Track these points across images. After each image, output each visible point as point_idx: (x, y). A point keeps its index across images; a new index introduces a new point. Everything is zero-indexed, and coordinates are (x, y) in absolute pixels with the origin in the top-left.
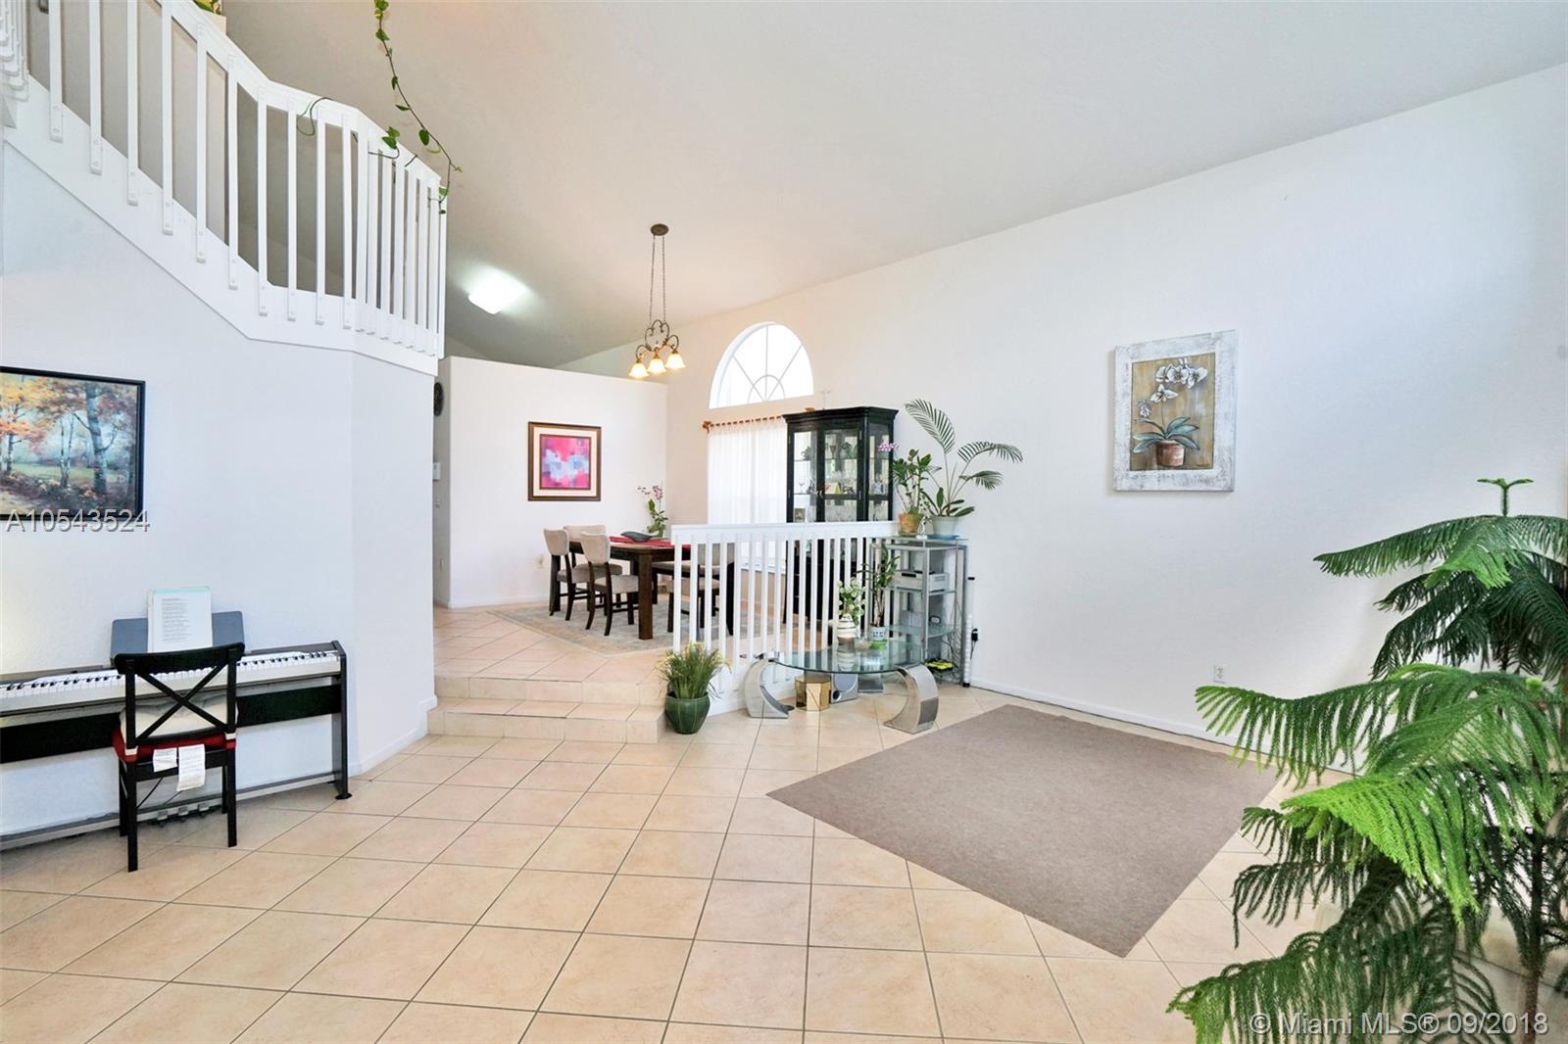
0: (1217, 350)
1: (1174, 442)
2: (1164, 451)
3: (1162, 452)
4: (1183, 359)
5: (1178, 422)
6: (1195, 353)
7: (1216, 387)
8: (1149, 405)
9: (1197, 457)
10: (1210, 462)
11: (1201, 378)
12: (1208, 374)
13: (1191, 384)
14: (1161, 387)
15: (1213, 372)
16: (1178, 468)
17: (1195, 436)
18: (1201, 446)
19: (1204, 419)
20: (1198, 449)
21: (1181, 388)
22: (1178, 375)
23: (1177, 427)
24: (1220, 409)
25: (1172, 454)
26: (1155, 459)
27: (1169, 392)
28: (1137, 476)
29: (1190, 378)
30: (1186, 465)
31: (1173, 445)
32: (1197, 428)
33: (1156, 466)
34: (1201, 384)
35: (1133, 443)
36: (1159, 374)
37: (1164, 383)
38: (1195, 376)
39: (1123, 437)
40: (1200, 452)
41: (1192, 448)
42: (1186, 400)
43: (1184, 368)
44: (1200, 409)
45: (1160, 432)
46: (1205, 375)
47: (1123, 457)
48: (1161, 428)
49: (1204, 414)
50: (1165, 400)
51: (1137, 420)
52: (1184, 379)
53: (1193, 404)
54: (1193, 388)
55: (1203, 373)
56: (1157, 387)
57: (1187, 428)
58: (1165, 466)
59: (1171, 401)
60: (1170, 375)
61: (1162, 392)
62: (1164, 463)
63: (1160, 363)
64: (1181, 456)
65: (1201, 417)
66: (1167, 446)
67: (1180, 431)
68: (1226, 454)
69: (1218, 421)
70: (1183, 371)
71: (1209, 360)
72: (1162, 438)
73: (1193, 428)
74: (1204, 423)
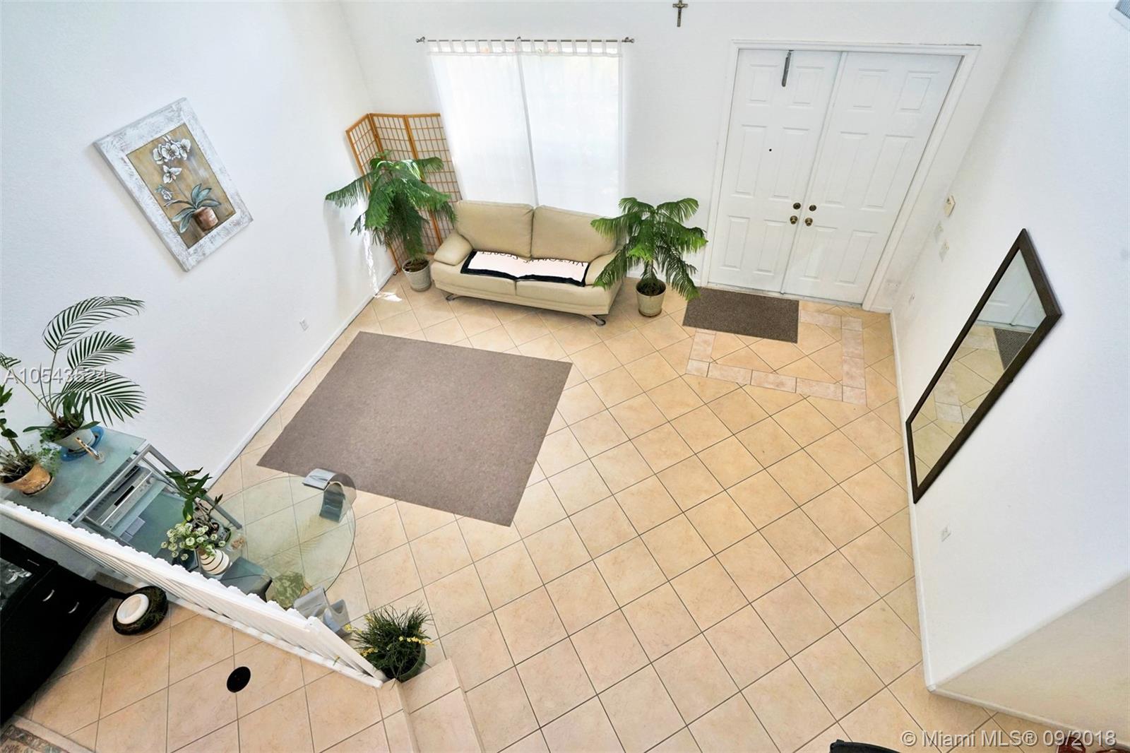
0: (185, 120)
1: (202, 208)
2: (201, 219)
3: (200, 220)
4: (165, 135)
5: (195, 191)
6: (172, 127)
7: (203, 152)
8: (167, 187)
9: (224, 208)
10: (232, 209)
11: (189, 148)
12: (191, 143)
13: (185, 156)
14: (165, 168)
15: (193, 140)
16: (217, 225)
17: (213, 196)
18: (221, 201)
19: (210, 180)
20: (220, 204)
21: (180, 162)
22: (172, 153)
23: (198, 195)
24: (215, 168)
25: (208, 219)
26: (199, 229)
27: (173, 170)
28: (196, 250)
29: (181, 152)
30: (221, 220)
31: (203, 210)
32: (210, 189)
33: (203, 234)
34: (191, 153)
35: (176, 226)
36: (156, 157)
37: (165, 163)
38: (184, 147)
39: (165, 226)
40: (222, 205)
41: (216, 206)
42: (190, 171)
43: (172, 144)
44: (203, 173)
45: (190, 206)
46: (190, 145)
47: (176, 243)
48: (188, 203)
49: (208, 176)
50: (175, 178)
51: (166, 206)
52: (177, 154)
53: (197, 173)
54: (188, 158)
55: (187, 143)
56: (162, 169)
57: (204, 193)
58: (209, 229)
59: (180, 177)
60: (164, 154)
61: (169, 172)
62: (207, 228)
63: (150, 146)
64: (214, 216)
65: (207, 179)
66: (200, 214)
67: (201, 197)
68: (236, 197)
69: (220, 177)
70: (173, 147)
71: (183, 131)
72: (192, 210)
73: (207, 191)
74: (212, 183)
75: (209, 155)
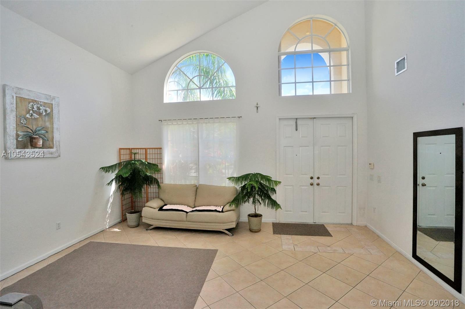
0: (53, 103)
1: (38, 137)
2: (34, 140)
3: (33, 141)
4: (41, 102)
5: (40, 128)
6: (46, 101)
7: (54, 117)
8: (26, 119)
9: (47, 143)
10: (52, 146)
11: (48, 112)
12: (51, 111)
13: (44, 114)
14: (31, 112)
15: (52, 111)
16: (40, 148)
17: (46, 135)
18: (49, 139)
19: (50, 129)
20: (48, 140)
21: (40, 114)
22: (39, 109)
23: (39, 130)
24: (55, 126)
25: (37, 142)
26: (29, 144)
27: (34, 114)
29: (44, 111)
30: (43, 147)
31: (37, 138)
32: (47, 132)
33: (30, 147)
34: (47, 115)
35: (17, 135)
36: (30, 105)
37: (33, 110)
38: (46, 111)
39: (12, 132)
40: (49, 142)
41: (46, 140)
42: (42, 120)
43: (41, 106)
44: (48, 124)
45: (32, 132)
46: (49, 111)
47: (13, 142)
48: (32, 130)
49: (50, 127)
50: (33, 118)
51: (19, 125)
52: (41, 111)
53: (45, 122)
54: (45, 115)
55: (49, 110)
56: (29, 111)
57: (43, 132)
58: (34, 147)
59: (36, 119)
60: (35, 107)
61: (32, 114)
62: (34, 146)
63: (30, 100)
64: (41, 143)
65: (49, 128)
66: (35, 138)
67: (40, 132)
68: (58, 143)
69: (55, 130)
70: (41, 107)
71: (51, 106)
72: (32, 134)
73: (45, 132)
74: (49, 130)
75: (55, 120)
